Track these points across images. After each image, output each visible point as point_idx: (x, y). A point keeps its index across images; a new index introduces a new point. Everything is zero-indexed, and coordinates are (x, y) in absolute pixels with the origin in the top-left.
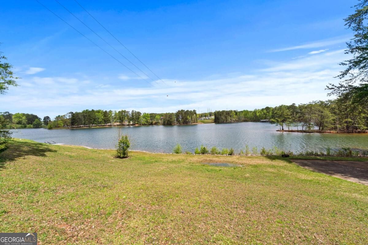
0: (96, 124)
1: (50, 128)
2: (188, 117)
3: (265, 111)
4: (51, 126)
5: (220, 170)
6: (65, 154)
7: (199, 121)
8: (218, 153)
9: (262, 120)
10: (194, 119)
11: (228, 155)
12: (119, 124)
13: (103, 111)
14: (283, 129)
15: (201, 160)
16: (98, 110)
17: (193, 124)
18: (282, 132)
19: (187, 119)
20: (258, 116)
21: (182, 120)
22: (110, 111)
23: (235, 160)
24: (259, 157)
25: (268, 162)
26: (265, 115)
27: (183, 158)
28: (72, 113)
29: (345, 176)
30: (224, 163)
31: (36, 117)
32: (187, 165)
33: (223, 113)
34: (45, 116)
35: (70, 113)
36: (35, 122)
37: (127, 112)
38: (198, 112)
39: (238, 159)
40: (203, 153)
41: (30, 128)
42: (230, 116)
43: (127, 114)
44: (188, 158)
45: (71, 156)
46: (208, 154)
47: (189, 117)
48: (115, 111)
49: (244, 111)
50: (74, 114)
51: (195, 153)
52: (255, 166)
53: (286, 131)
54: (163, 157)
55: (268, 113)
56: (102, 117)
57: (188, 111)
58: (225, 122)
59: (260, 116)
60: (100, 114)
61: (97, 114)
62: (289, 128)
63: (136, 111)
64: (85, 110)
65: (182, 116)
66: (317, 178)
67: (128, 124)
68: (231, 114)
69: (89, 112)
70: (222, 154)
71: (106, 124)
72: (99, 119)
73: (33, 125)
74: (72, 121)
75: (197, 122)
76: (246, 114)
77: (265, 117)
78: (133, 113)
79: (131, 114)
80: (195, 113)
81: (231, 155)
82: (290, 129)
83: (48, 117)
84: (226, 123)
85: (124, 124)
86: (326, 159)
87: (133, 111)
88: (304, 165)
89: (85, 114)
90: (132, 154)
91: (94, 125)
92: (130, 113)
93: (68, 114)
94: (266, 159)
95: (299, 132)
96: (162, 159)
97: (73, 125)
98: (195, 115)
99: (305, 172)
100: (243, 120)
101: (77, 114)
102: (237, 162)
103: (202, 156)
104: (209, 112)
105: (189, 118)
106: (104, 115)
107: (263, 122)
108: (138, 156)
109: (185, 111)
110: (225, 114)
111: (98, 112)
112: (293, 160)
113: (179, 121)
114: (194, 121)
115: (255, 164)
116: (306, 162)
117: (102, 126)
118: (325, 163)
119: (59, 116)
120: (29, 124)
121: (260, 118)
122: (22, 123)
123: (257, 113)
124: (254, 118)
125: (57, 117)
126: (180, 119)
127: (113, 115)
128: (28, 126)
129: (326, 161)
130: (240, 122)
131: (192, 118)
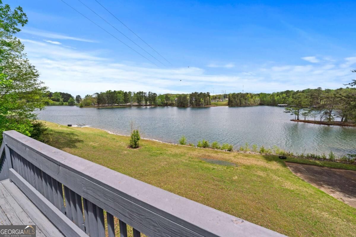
0: (118, 104)
1: (81, 107)
2: (201, 99)
3: (284, 95)
4: (82, 105)
5: (214, 169)
6: (90, 145)
7: (212, 103)
8: (218, 147)
9: (279, 105)
10: (207, 102)
11: (228, 151)
12: (137, 104)
13: (123, 91)
14: (298, 119)
15: (200, 155)
16: (119, 90)
17: (206, 106)
18: (296, 122)
19: (200, 101)
20: (276, 100)
21: (195, 102)
22: (130, 93)
23: (232, 158)
24: (256, 157)
25: (263, 163)
26: (284, 99)
27: (185, 151)
28: (98, 94)
29: (332, 189)
30: (220, 160)
31: (69, 96)
32: (186, 160)
33: (238, 96)
34: (77, 95)
35: (96, 94)
36: (69, 101)
37: (145, 93)
38: (211, 94)
39: (235, 157)
40: (204, 147)
41: (66, 105)
42: (245, 99)
43: (144, 95)
44: (189, 151)
45: (94, 147)
46: (209, 148)
47: (203, 99)
48: (134, 92)
49: (262, 94)
50: (99, 95)
51: (198, 146)
52: (248, 167)
53: (301, 121)
54: (169, 149)
55: (287, 97)
56: (123, 98)
57: (201, 93)
58: (239, 104)
59: (278, 100)
60: (121, 95)
61: (118, 94)
62: (305, 118)
63: (153, 93)
64: (109, 90)
65: (195, 98)
66: (301, 188)
67: (145, 104)
68: (246, 97)
69: (112, 92)
70: (222, 150)
71: (126, 103)
72: (120, 99)
73: (68, 103)
74: (98, 101)
75: (210, 105)
76: (263, 98)
77: (284, 101)
78: (149, 95)
79: (148, 95)
80: (209, 96)
81: (230, 151)
82: (307, 119)
83: (79, 96)
84: (241, 106)
85: (142, 104)
86: (325, 165)
87: (149, 92)
88: (297, 170)
89: (108, 95)
90: (143, 143)
91: (116, 105)
92: (147, 93)
93: (94, 94)
94: (261, 160)
95: (316, 124)
96: (167, 151)
97: (99, 104)
98: (208, 97)
99: (293, 179)
100: (259, 103)
101: (102, 94)
102: (233, 160)
103: (203, 151)
104: (223, 94)
105: (202, 101)
106: (124, 95)
107: (281, 106)
108: (147, 145)
109: (199, 93)
110: (240, 97)
111: (120, 92)
112: (288, 163)
113: (193, 103)
114: (207, 103)
115: (249, 164)
116: (300, 167)
117: (123, 105)
118: (321, 170)
119: (88, 95)
120: (64, 101)
121: (278, 102)
122: (60, 101)
123: (275, 97)
124: (272, 102)
125: (86, 96)
126: (193, 101)
127: (132, 95)
128: (64, 103)
129: (323, 168)
130: (255, 106)
131: (205, 101)
